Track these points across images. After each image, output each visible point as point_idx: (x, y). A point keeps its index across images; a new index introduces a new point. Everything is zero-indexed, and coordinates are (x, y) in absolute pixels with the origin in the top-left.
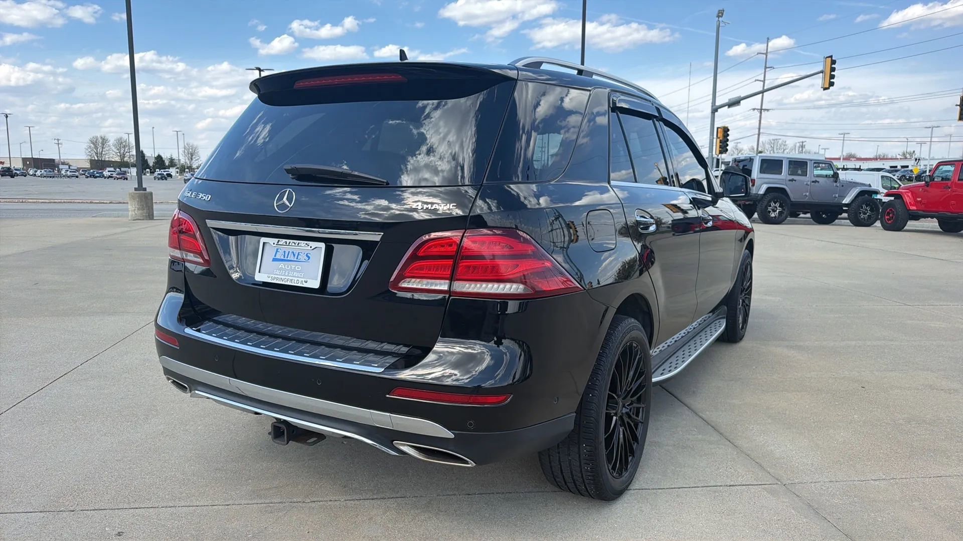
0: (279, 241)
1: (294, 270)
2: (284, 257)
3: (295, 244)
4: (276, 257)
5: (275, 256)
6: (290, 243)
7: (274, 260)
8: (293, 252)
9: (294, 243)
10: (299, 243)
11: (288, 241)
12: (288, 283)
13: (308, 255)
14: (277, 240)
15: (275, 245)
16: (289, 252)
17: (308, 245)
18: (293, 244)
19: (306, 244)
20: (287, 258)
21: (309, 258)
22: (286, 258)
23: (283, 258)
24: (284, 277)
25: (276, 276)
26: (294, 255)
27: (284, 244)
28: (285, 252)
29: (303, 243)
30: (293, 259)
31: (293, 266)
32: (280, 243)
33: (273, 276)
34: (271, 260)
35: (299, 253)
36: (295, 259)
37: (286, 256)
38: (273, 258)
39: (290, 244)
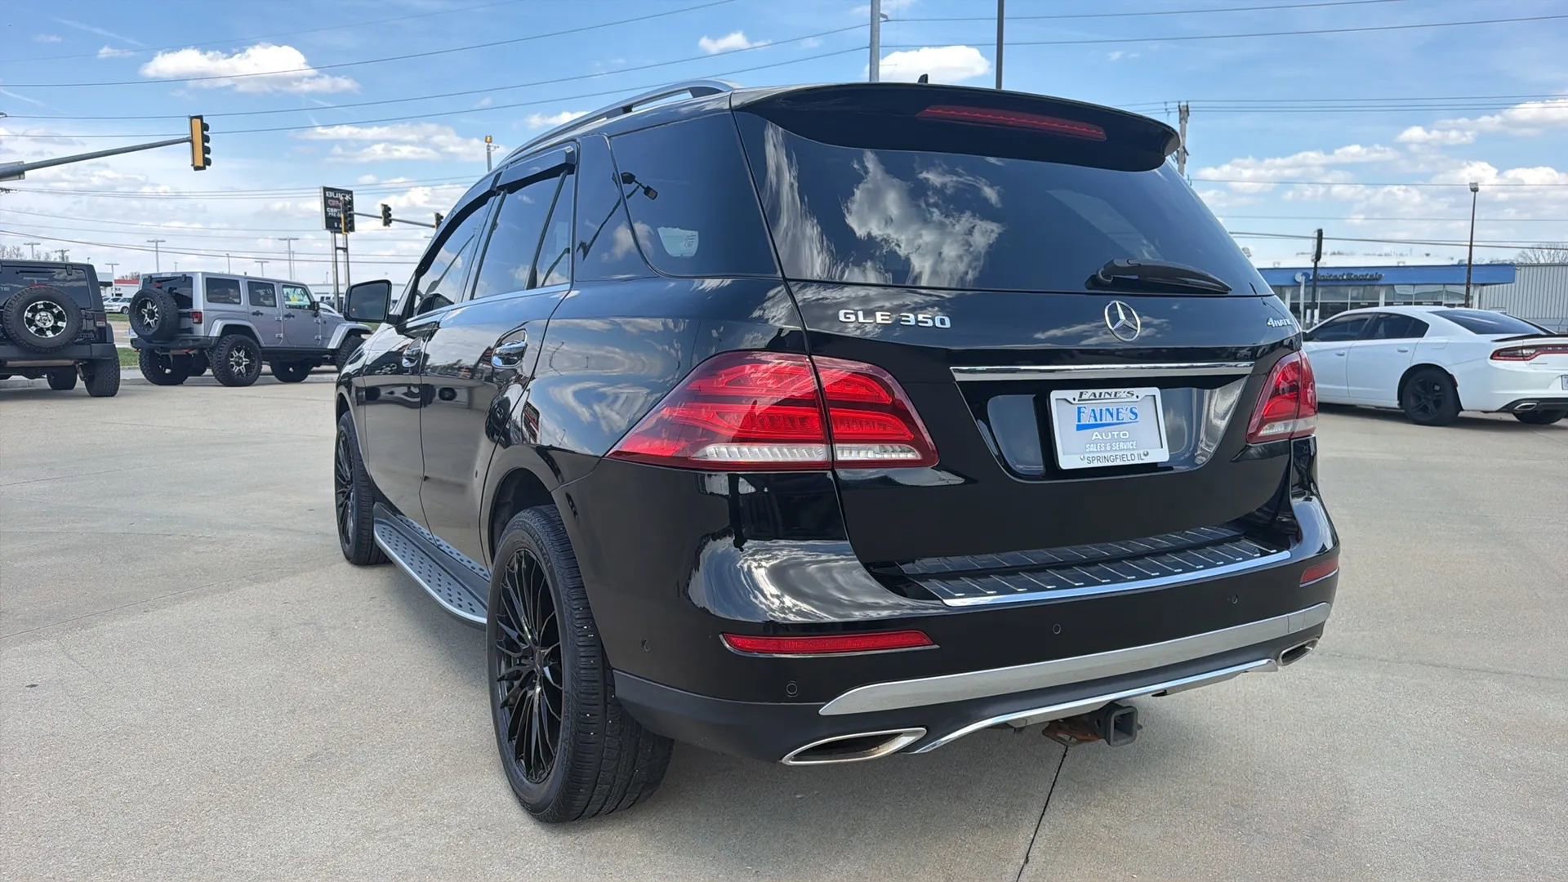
0: (1081, 393)
1: (1119, 440)
2: (1096, 420)
3: (1110, 395)
4: (1082, 423)
5: (1079, 421)
6: (1101, 393)
7: (1080, 427)
8: (1108, 410)
9: (1108, 393)
10: (1116, 393)
11: (1097, 392)
12: (1119, 463)
13: (1134, 410)
14: (1078, 392)
15: (1076, 402)
16: (1101, 410)
17: (1133, 395)
18: (1107, 396)
19: (1128, 393)
20: (1101, 420)
21: (1136, 414)
22: (1099, 422)
23: (1094, 422)
24: (1109, 454)
25: (1096, 455)
26: (1112, 415)
27: (1092, 397)
28: (1093, 410)
29: (1123, 392)
30: (1111, 422)
31: (1116, 433)
32: (1084, 397)
33: (1091, 455)
34: (1075, 429)
35: (1118, 409)
36: (1115, 421)
37: (1098, 418)
38: (1078, 426)
39: (1102, 397)
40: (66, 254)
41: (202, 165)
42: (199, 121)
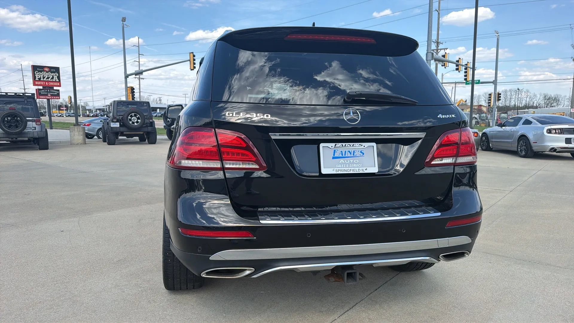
0: (336, 145)
1: (353, 163)
2: (342, 155)
3: (350, 145)
4: (335, 156)
5: (334, 155)
6: (345, 145)
7: (334, 158)
8: (349, 151)
9: (349, 145)
10: (353, 145)
11: (344, 144)
12: (351, 172)
13: (362, 151)
14: (334, 144)
15: (333, 148)
16: (345, 152)
17: (362, 145)
18: (349, 146)
19: (360, 145)
20: (345, 155)
21: (363, 154)
22: (344, 156)
23: (341, 156)
24: (348, 168)
25: (340, 169)
26: (351, 153)
27: (341, 146)
28: (342, 152)
29: (357, 144)
30: (350, 156)
31: (352, 161)
32: (337, 146)
33: (338, 169)
34: (332, 158)
35: (354, 151)
36: (352, 156)
37: (344, 154)
38: (333, 157)
39: (346, 146)
40: (161, 99)
41: (193, 69)
42: (192, 54)
